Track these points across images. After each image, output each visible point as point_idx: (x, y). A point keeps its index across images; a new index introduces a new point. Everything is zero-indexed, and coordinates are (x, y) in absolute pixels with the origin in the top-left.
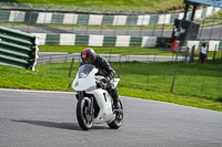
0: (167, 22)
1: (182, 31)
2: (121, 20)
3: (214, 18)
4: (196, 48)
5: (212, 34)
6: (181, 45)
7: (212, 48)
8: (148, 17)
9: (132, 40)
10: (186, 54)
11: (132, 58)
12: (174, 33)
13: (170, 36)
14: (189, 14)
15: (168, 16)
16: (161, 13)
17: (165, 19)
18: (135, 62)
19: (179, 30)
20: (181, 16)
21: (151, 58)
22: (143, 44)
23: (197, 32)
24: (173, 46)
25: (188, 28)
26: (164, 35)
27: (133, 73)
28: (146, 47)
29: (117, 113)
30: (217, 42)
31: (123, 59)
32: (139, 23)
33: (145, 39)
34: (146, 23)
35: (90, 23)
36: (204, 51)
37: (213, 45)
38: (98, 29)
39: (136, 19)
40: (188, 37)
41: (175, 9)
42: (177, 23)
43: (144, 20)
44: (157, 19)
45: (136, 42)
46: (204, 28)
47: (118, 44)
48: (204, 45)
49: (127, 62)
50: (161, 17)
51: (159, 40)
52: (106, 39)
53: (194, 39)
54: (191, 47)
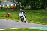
4: (0, 6)
7: (4, 6)
30: (5, 5)
46: (2, 2)
48: (2, 5)
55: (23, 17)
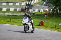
0: (24, 4)
1: (28, 7)
2: (11, 4)
3: (37, 3)
4: (32, 11)
5: (36, 8)
6: (28, 11)
8: (19, 3)
9: (14, 9)
10: (29, 13)
11: (14, 14)
12: (26, 7)
13: (25, 8)
14: (30, 2)
15: (24, 3)
16: (22, 2)
17: (23, 4)
18: (15, 15)
19: (27, 7)
20: (28, 3)
21: (20, 14)
22: (17, 10)
23: (32, 7)
24: (26, 11)
25: (29, 6)
26: (23, 8)
27: (15, 18)
28: (18, 11)
29: (33, 29)
30: (38, 10)
31: (12, 15)
32: (16, 5)
33: (18, 9)
34: (18, 5)
35: (3, 5)
36: (34, 12)
37: (37, 11)
38: (5, 7)
39: (16, 4)
40: (30, 8)
41: (26, 1)
42: (27, 5)
43: (17, 4)
44: (21, 4)
45: (15, 10)
46: (34, 6)
47: (11, 10)
48: (34, 11)
49: (13, 16)
50: (22, 3)
51: (22, 9)
52: (7, 9)
53: (31, 9)
54: (30, 11)
55: (27, 24)
